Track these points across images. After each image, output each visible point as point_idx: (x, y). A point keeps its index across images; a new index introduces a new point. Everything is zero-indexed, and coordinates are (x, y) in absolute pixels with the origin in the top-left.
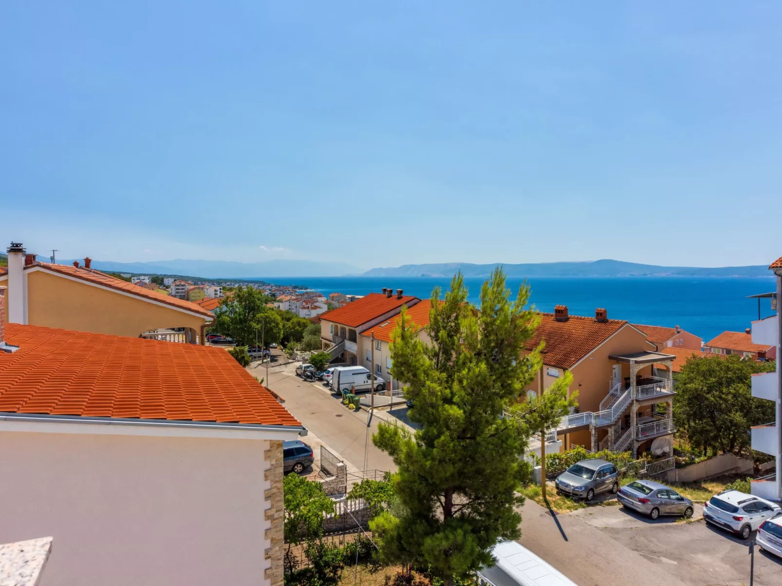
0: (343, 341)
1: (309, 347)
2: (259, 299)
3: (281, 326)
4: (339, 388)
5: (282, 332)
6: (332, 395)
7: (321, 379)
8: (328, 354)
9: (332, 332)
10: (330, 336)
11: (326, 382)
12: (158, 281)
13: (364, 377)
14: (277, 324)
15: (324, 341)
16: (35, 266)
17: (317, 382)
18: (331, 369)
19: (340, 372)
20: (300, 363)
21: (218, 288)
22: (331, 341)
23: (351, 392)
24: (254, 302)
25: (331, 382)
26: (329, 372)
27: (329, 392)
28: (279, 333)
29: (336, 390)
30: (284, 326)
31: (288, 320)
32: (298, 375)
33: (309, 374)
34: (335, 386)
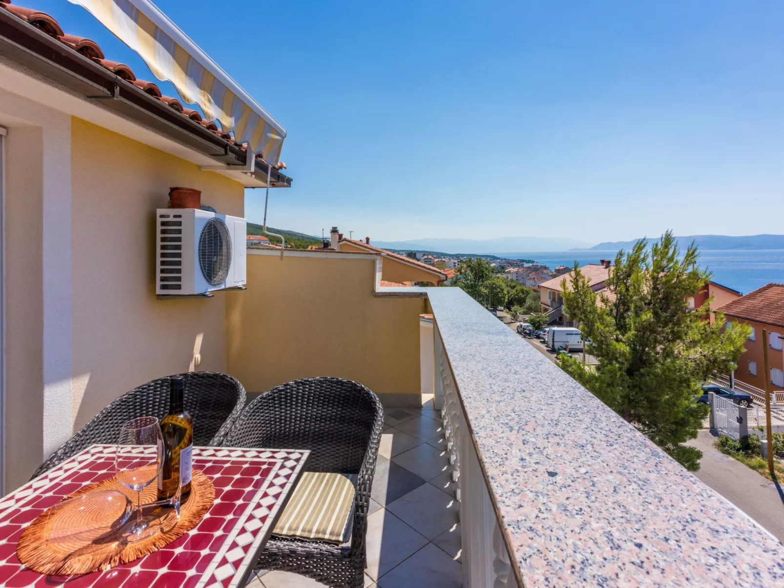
0: (560, 306)
1: (529, 310)
2: (486, 269)
3: (505, 292)
4: (553, 345)
5: (507, 297)
6: (547, 350)
7: (538, 337)
8: (546, 317)
9: (550, 298)
10: (548, 302)
11: (543, 340)
12: (412, 254)
13: (578, 338)
14: (502, 290)
15: (543, 306)
16: (343, 240)
17: (534, 339)
18: (547, 329)
19: (554, 331)
20: (522, 323)
21: (456, 261)
22: (549, 306)
23: (565, 349)
24: (483, 272)
25: (547, 340)
26: (545, 331)
27: (546, 348)
28: (504, 297)
29: (551, 346)
30: (508, 292)
31: (513, 287)
32: (518, 332)
33: (528, 332)
34: (551, 344)
